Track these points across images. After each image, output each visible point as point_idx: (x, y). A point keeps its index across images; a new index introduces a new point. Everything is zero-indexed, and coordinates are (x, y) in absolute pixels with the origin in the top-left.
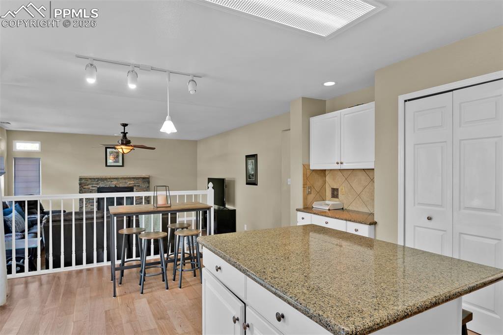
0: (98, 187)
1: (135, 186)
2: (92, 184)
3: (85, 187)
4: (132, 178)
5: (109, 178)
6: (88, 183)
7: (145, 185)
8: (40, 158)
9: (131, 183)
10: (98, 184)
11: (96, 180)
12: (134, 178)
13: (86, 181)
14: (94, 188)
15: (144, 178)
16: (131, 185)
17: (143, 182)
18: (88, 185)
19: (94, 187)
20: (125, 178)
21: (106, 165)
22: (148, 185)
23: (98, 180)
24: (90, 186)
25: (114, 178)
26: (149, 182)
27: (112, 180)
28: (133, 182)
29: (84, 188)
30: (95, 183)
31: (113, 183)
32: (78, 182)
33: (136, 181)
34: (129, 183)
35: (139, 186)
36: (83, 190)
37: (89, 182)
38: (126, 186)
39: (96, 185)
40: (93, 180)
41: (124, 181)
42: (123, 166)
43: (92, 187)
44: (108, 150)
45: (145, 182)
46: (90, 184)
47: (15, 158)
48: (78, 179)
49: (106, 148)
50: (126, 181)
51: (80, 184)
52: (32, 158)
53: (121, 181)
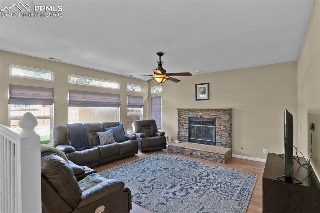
0: (189, 117)
1: (217, 117)
2: (186, 114)
3: (181, 116)
4: (214, 110)
5: (197, 110)
7: (226, 117)
8: (161, 97)
9: (213, 114)
10: (189, 114)
11: (188, 111)
12: (216, 110)
13: (182, 112)
14: (186, 118)
15: (224, 110)
16: (213, 117)
17: (224, 114)
19: (187, 117)
20: (208, 110)
21: (196, 100)
23: (189, 111)
24: (184, 116)
25: (200, 110)
27: (199, 112)
28: (215, 114)
29: (181, 117)
30: (187, 113)
31: (199, 114)
32: (177, 112)
33: (217, 113)
34: (211, 115)
35: (220, 118)
36: (180, 119)
37: (183, 113)
38: (209, 117)
39: (188, 116)
40: (186, 111)
41: (208, 113)
42: (208, 99)
43: (185, 117)
44: (198, 86)
45: (226, 114)
46: (184, 114)
47: (152, 97)
48: (177, 110)
49: (196, 85)
50: (209, 113)
51: (178, 114)
52: (158, 97)
53: (205, 113)
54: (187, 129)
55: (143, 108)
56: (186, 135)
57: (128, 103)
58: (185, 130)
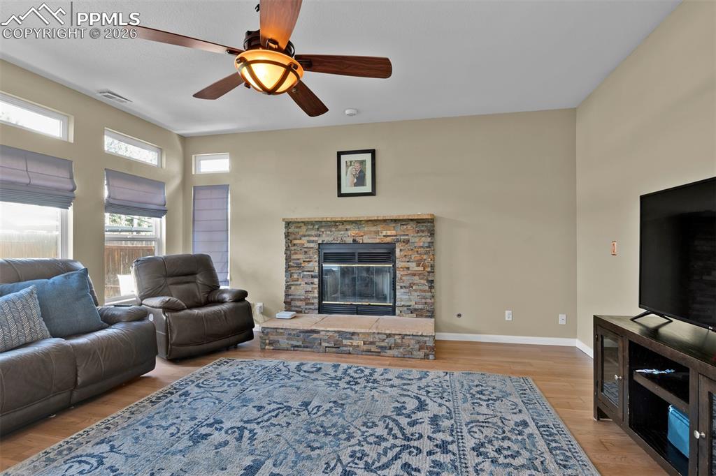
0: (320, 242)
1: (398, 241)
2: (309, 236)
3: (296, 242)
4: (392, 220)
5: (343, 222)
6: (301, 233)
7: (423, 239)
8: (228, 185)
9: (389, 233)
10: (319, 235)
11: (317, 227)
12: (395, 221)
13: (297, 230)
14: (312, 245)
15: (418, 221)
16: (388, 240)
17: (418, 232)
18: (301, 239)
19: (313, 242)
20: (375, 222)
21: (340, 195)
22: (429, 240)
23: (322, 227)
24: (304, 240)
25: (352, 222)
26: (432, 234)
27: (348, 227)
28: (394, 233)
29: (294, 245)
30: (313, 233)
31: (349, 233)
32: (284, 230)
33: (400, 229)
34: (384, 233)
35: (407, 242)
36: (293, 248)
37: (303, 230)
38: (378, 241)
39: (316, 239)
40: (310, 227)
41: (374, 229)
42: (373, 194)
43: (309, 242)
44: (344, 158)
45: (423, 231)
46: (305, 236)
47: (194, 187)
48: (284, 223)
49: (339, 154)
50: (379, 228)
51: (287, 235)
52: (217, 187)
53: (366, 229)
54: (313, 277)
55: (164, 218)
56: (310, 295)
57: (109, 197)
58: (310, 280)
